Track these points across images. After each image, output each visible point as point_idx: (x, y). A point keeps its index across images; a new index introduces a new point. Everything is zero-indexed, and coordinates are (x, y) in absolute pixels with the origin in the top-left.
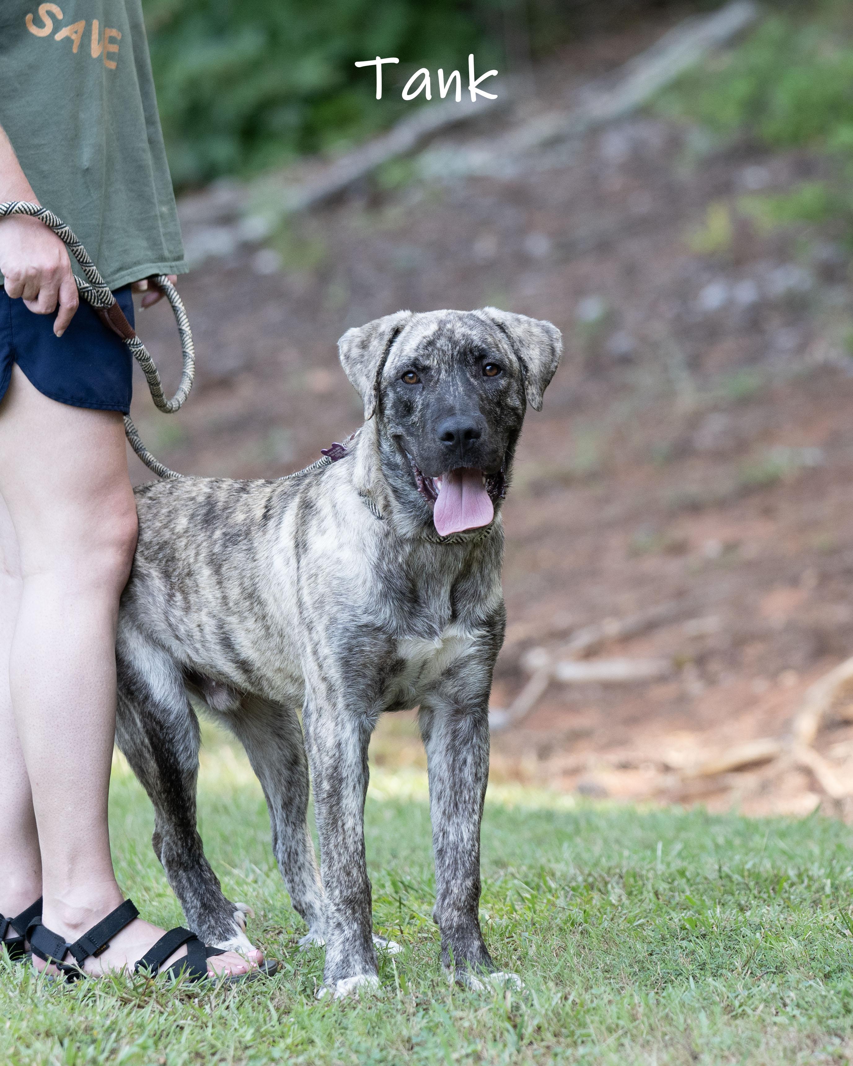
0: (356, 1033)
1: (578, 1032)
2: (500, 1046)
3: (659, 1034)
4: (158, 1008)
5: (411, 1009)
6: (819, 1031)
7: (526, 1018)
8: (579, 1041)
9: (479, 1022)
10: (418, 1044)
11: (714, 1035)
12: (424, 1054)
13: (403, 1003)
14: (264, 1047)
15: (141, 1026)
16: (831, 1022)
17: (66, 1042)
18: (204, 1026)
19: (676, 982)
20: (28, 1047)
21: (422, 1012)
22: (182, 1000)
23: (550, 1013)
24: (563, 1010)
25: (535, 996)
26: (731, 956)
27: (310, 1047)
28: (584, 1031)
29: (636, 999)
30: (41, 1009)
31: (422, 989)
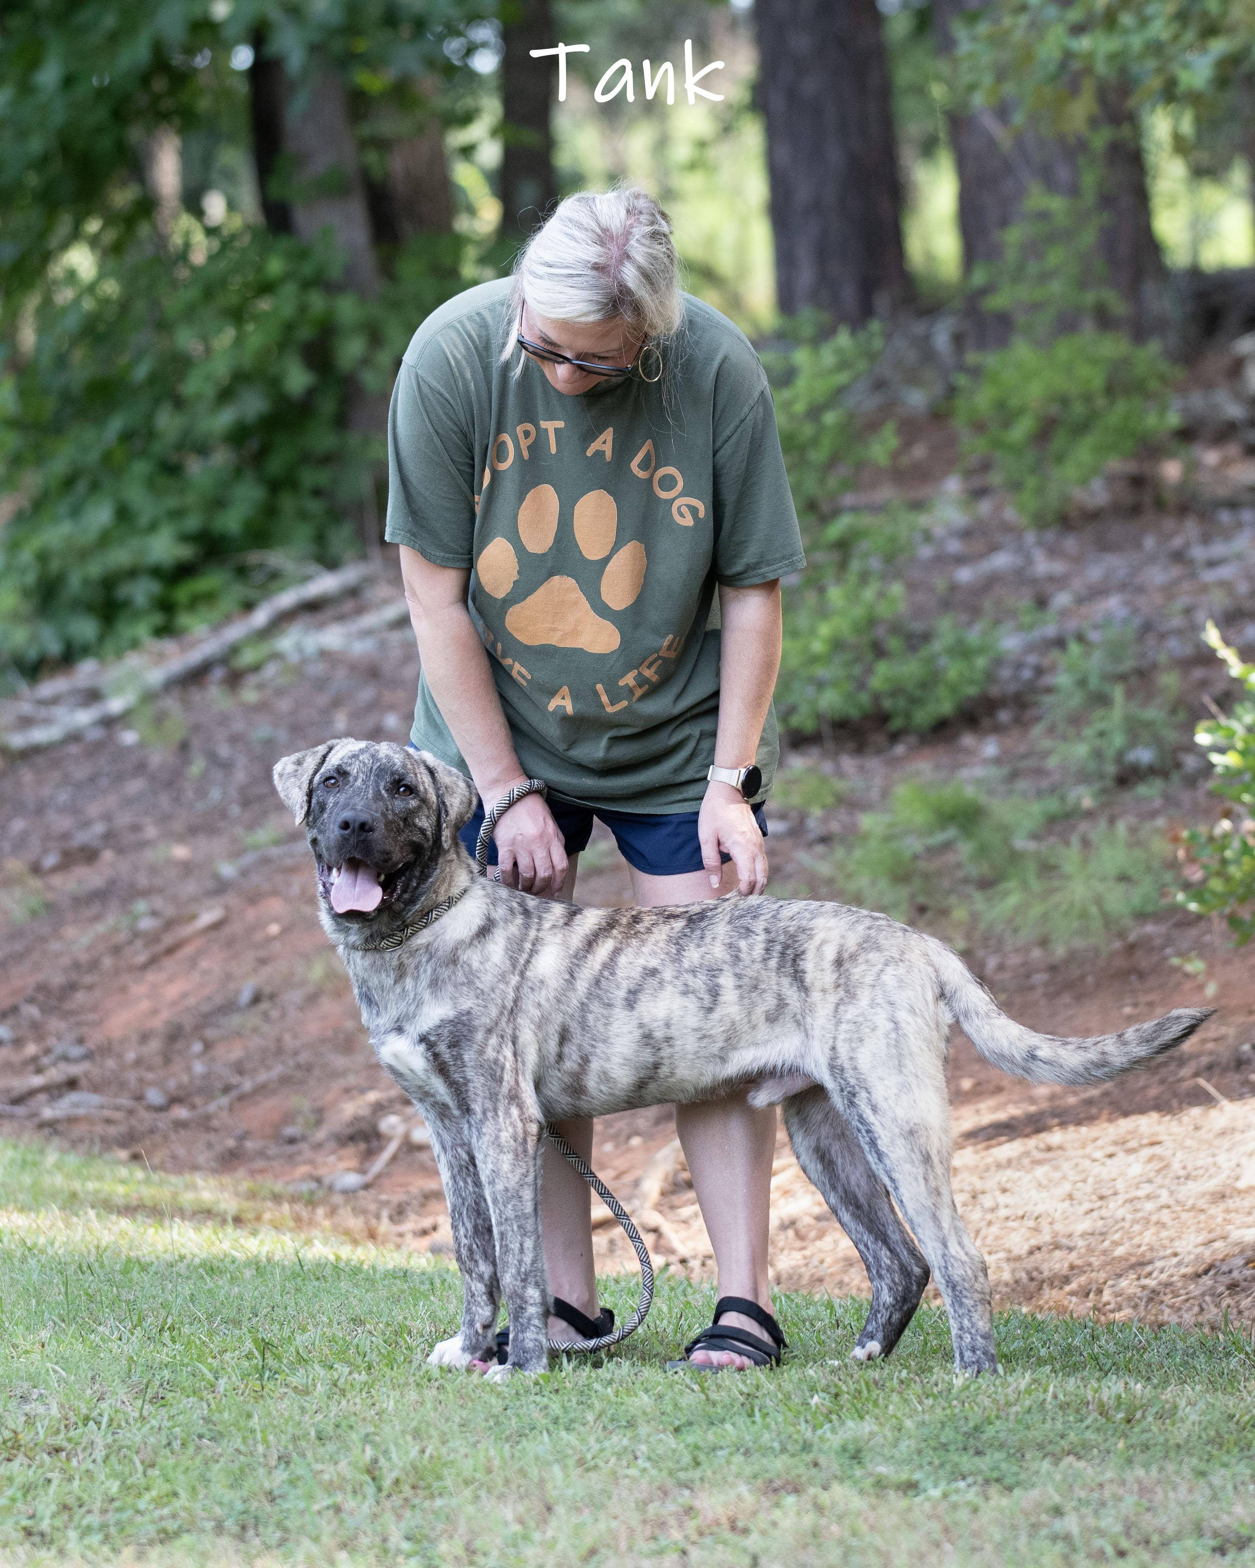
0: (219, 1486)
1: (436, 1484)
2: (360, 1497)
3: (514, 1487)
4: (26, 1461)
5: (273, 1462)
6: (670, 1483)
7: (385, 1470)
8: (436, 1493)
9: (339, 1474)
10: (280, 1496)
11: (568, 1486)
12: (286, 1506)
13: (265, 1456)
14: (129, 1500)
15: (10, 1479)
16: (682, 1475)
18: (70, 1479)
19: (531, 1436)
21: (283, 1466)
22: (49, 1454)
23: (408, 1466)
24: (420, 1463)
25: (393, 1448)
26: (583, 1411)
27: (174, 1500)
28: (440, 1484)
29: (492, 1452)
31: (283, 1443)
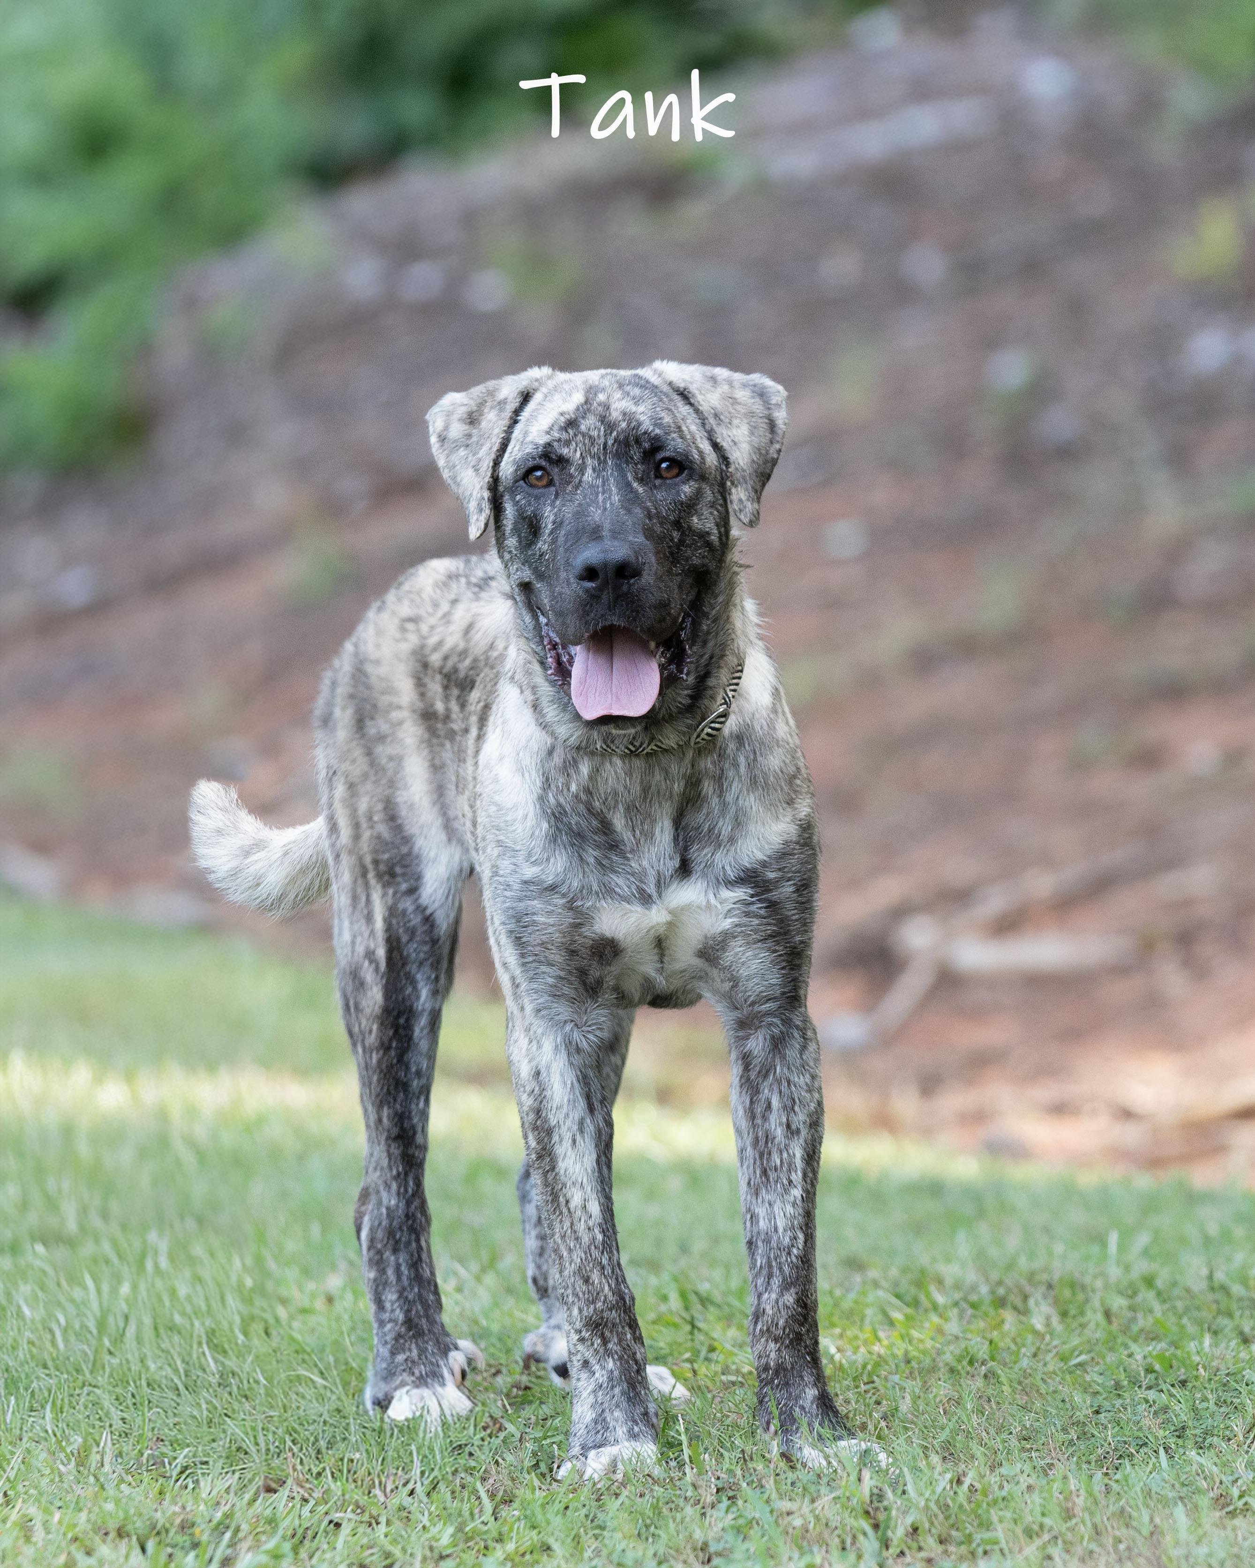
0: (618, 1535)
1: (978, 1537)
2: (852, 1557)
3: (1109, 1541)
4: (299, 1492)
5: (709, 1497)
7: (894, 1513)
8: (980, 1551)
9: (817, 1518)
10: (719, 1554)
11: (1198, 1542)
13: (695, 1486)
14: (469, 1557)
15: (272, 1522)
17: (150, 1545)
18: (373, 1522)
19: (1138, 1458)
20: (88, 1553)
21: (725, 1503)
23: (932, 1505)
24: (953, 1500)
25: (908, 1477)
26: (1227, 1416)
28: (987, 1535)
29: (1073, 1484)
30: (111, 1492)
31: (726, 1466)
